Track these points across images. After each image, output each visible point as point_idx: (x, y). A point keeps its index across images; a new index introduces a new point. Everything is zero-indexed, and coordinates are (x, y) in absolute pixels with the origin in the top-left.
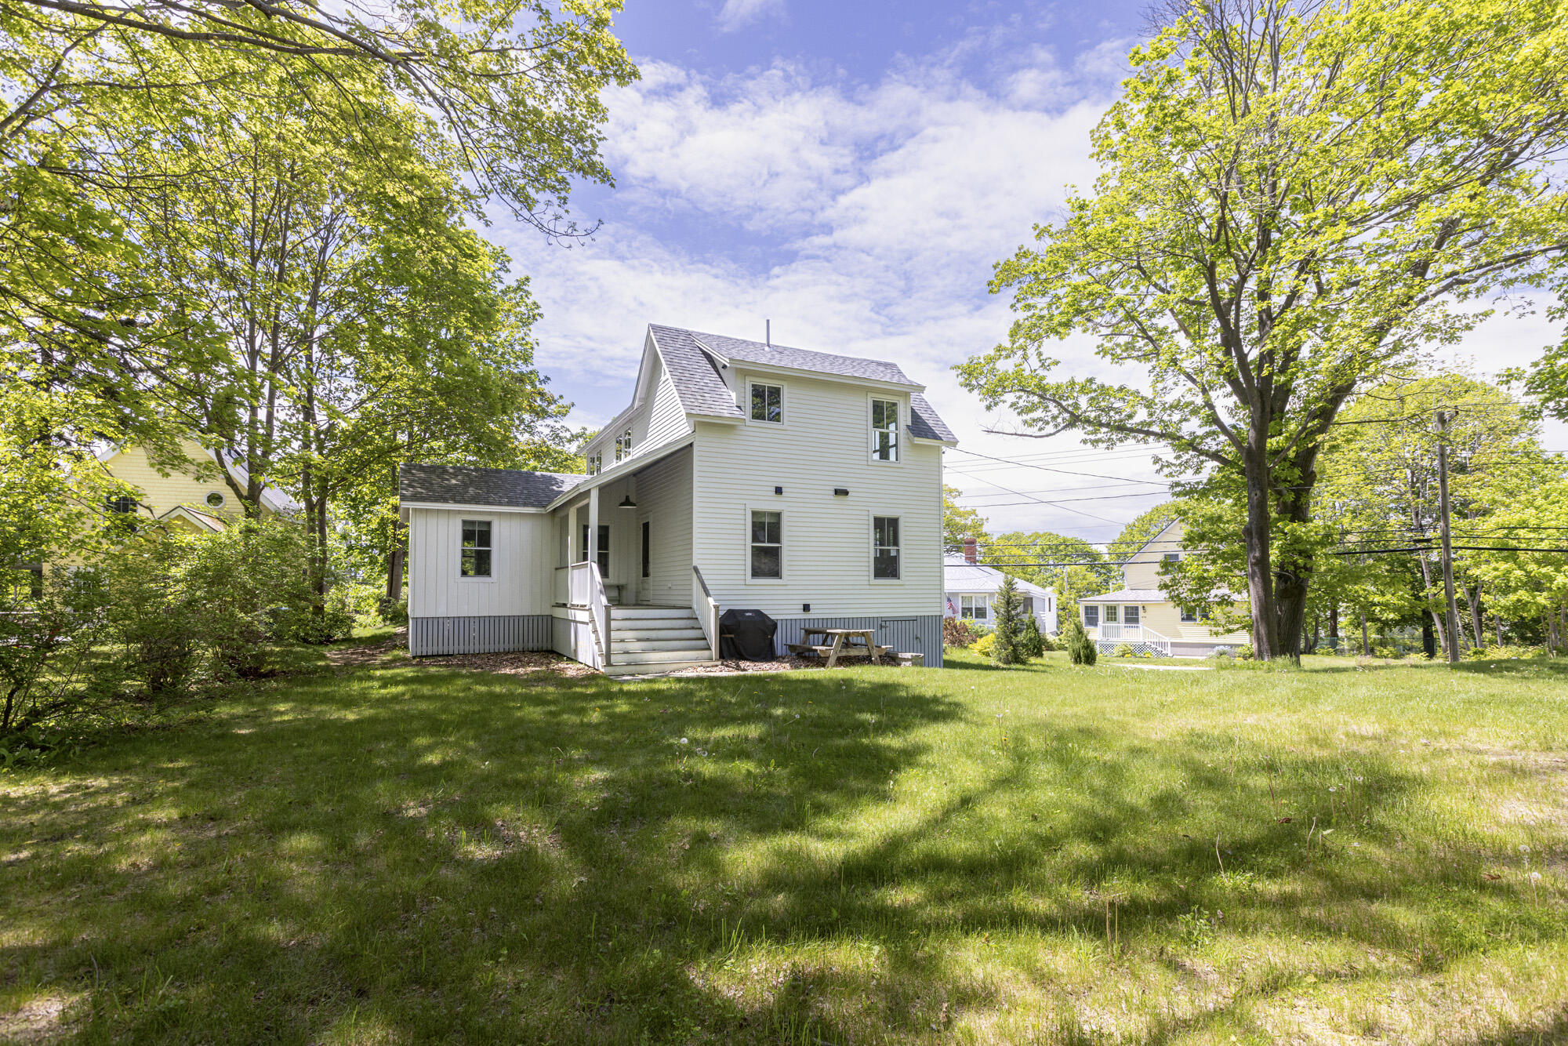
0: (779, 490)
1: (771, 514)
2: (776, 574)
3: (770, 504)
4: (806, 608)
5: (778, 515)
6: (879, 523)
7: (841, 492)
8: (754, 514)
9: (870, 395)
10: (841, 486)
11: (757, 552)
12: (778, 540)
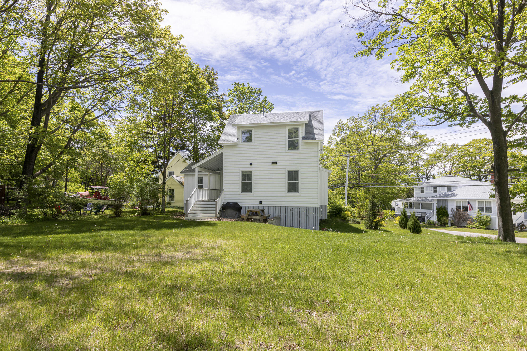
0: (251, 164)
1: (248, 172)
2: (250, 191)
3: (248, 169)
4: (261, 202)
5: (251, 172)
6: (290, 173)
7: (274, 163)
8: (243, 172)
9: (286, 127)
10: (274, 161)
11: (244, 185)
12: (251, 180)
